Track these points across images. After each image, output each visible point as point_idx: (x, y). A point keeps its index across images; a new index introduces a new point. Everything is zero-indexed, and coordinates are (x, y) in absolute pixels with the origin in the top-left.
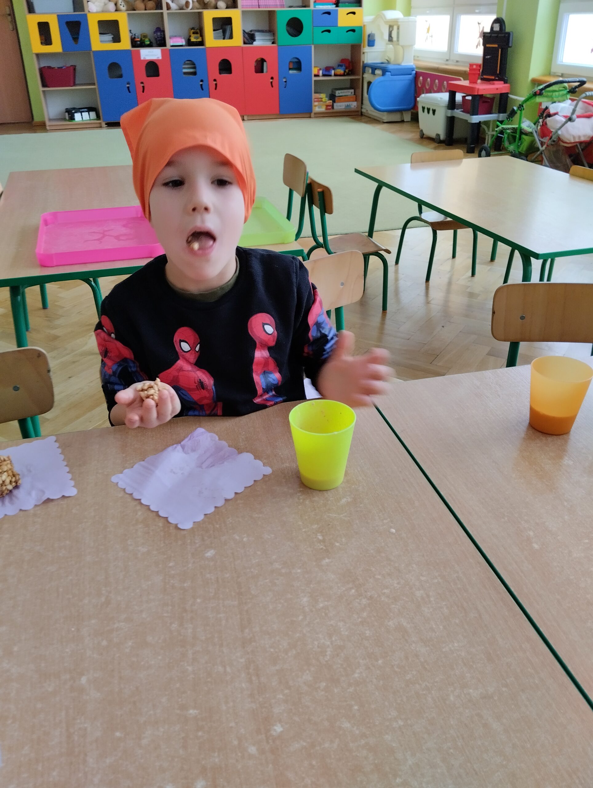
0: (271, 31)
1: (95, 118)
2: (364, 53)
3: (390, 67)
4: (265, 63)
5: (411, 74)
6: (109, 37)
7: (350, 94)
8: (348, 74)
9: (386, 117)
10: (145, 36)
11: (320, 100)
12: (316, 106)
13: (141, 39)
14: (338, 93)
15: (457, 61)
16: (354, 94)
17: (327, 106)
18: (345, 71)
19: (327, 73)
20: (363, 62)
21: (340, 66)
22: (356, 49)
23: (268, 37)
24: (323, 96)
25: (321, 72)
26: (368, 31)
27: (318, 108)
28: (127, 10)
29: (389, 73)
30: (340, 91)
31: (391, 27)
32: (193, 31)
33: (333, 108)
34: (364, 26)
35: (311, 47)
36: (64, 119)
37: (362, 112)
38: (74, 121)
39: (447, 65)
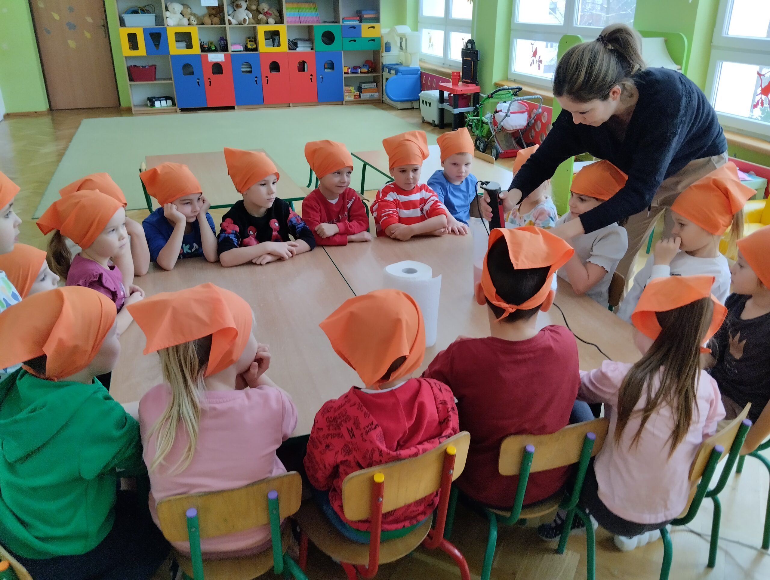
0: (310, 40)
1: (172, 104)
2: (382, 57)
3: (401, 68)
4: (306, 64)
5: (417, 74)
6: (184, 44)
7: (373, 86)
8: (371, 72)
9: (399, 105)
10: (211, 43)
11: (350, 91)
12: (346, 96)
13: (209, 46)
14: (364, 86)
15: (450, 65)
16: (377, 87)
17: (355, 96)
18: (368, 70)
19: (355, 71)
20: (382, 63)
21: (364, 66)
22: (377, 54)
23: (308, 44)
24: (352, 88)
25: (350, 70)
26: (385, 40)
27: (348, 97)
28: (197, 24)
29: (401, 73)
30: (365, 85)
31: (401, 39)
32: (249, 40)
33: (360, 96)
34: (382, 36)
35: (342, 53)
36: (146, 105)
37: (382, 100)
38: (154, 107)
39: (443, 67)
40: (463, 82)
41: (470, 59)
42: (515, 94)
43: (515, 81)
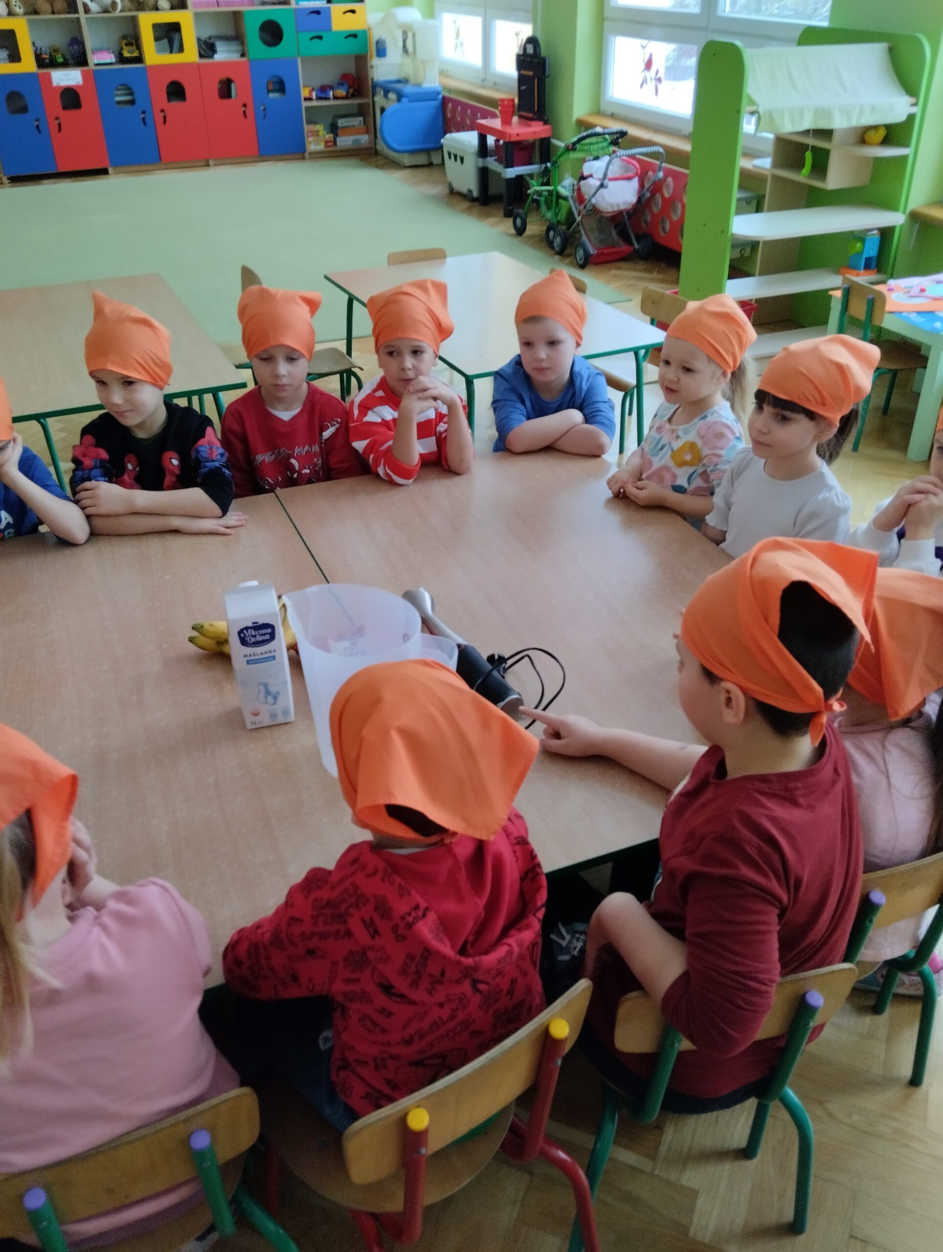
0: (237, 37)
2: (371, 67)
3: (407, 89)
4: (233, 85)
5: (436, 99)
7: (358, 123)
8: (353, 96)
9: (407, 160)
10: (56, 50)
11: (316, 133)
12: (310, 143)
13: (51, 55)
14: (341, 122)
15: (495, 84)
16: (364, 123)
17: (326, 142)
18: (348, 93)
19: (323, 95)
20: (372, 79)
21: (340, 84)
22: (361, 61)
23: (234, 46)
24: (320, 128)
25: (314, 94)
26: (375, 35)
27: (314, 145)
28: (26, 14)
29: (407, 99)
30: (343, 120)
31: (405, 33)
32: (125, 42)
33: (335, 143)
34: (369, 28)
35: (297, 60)
37: (376, 150)
39: (483, 87)
40: (520, 117)
41: (531, 73)
42: (615, 143)
43: (613, 116)
